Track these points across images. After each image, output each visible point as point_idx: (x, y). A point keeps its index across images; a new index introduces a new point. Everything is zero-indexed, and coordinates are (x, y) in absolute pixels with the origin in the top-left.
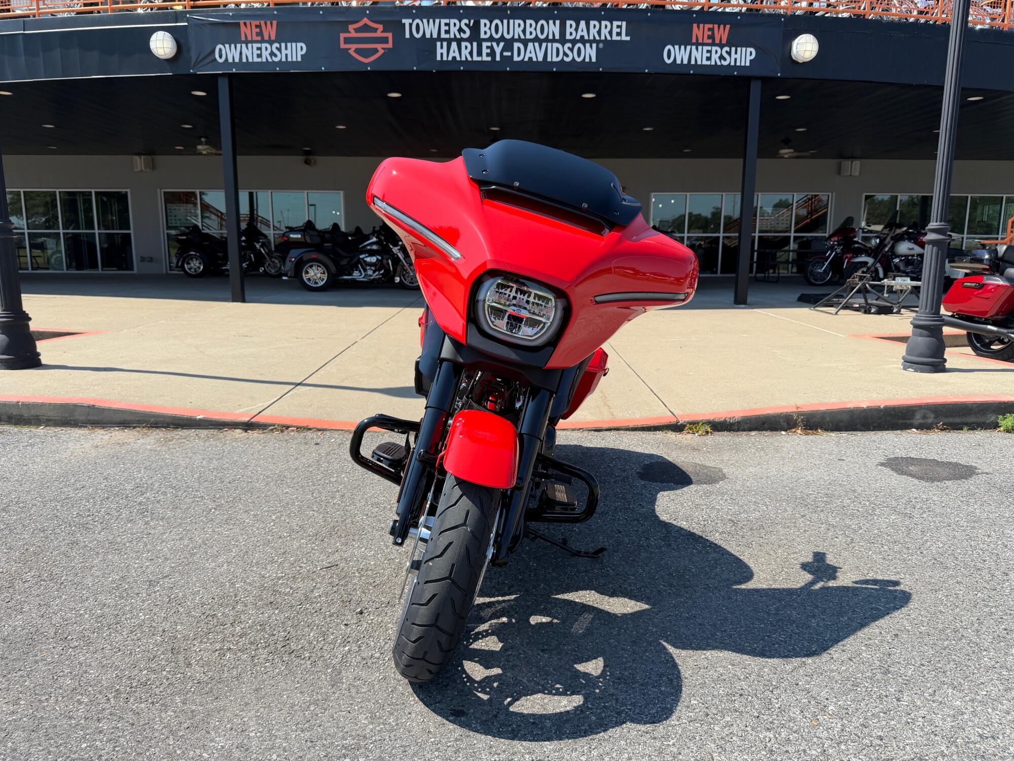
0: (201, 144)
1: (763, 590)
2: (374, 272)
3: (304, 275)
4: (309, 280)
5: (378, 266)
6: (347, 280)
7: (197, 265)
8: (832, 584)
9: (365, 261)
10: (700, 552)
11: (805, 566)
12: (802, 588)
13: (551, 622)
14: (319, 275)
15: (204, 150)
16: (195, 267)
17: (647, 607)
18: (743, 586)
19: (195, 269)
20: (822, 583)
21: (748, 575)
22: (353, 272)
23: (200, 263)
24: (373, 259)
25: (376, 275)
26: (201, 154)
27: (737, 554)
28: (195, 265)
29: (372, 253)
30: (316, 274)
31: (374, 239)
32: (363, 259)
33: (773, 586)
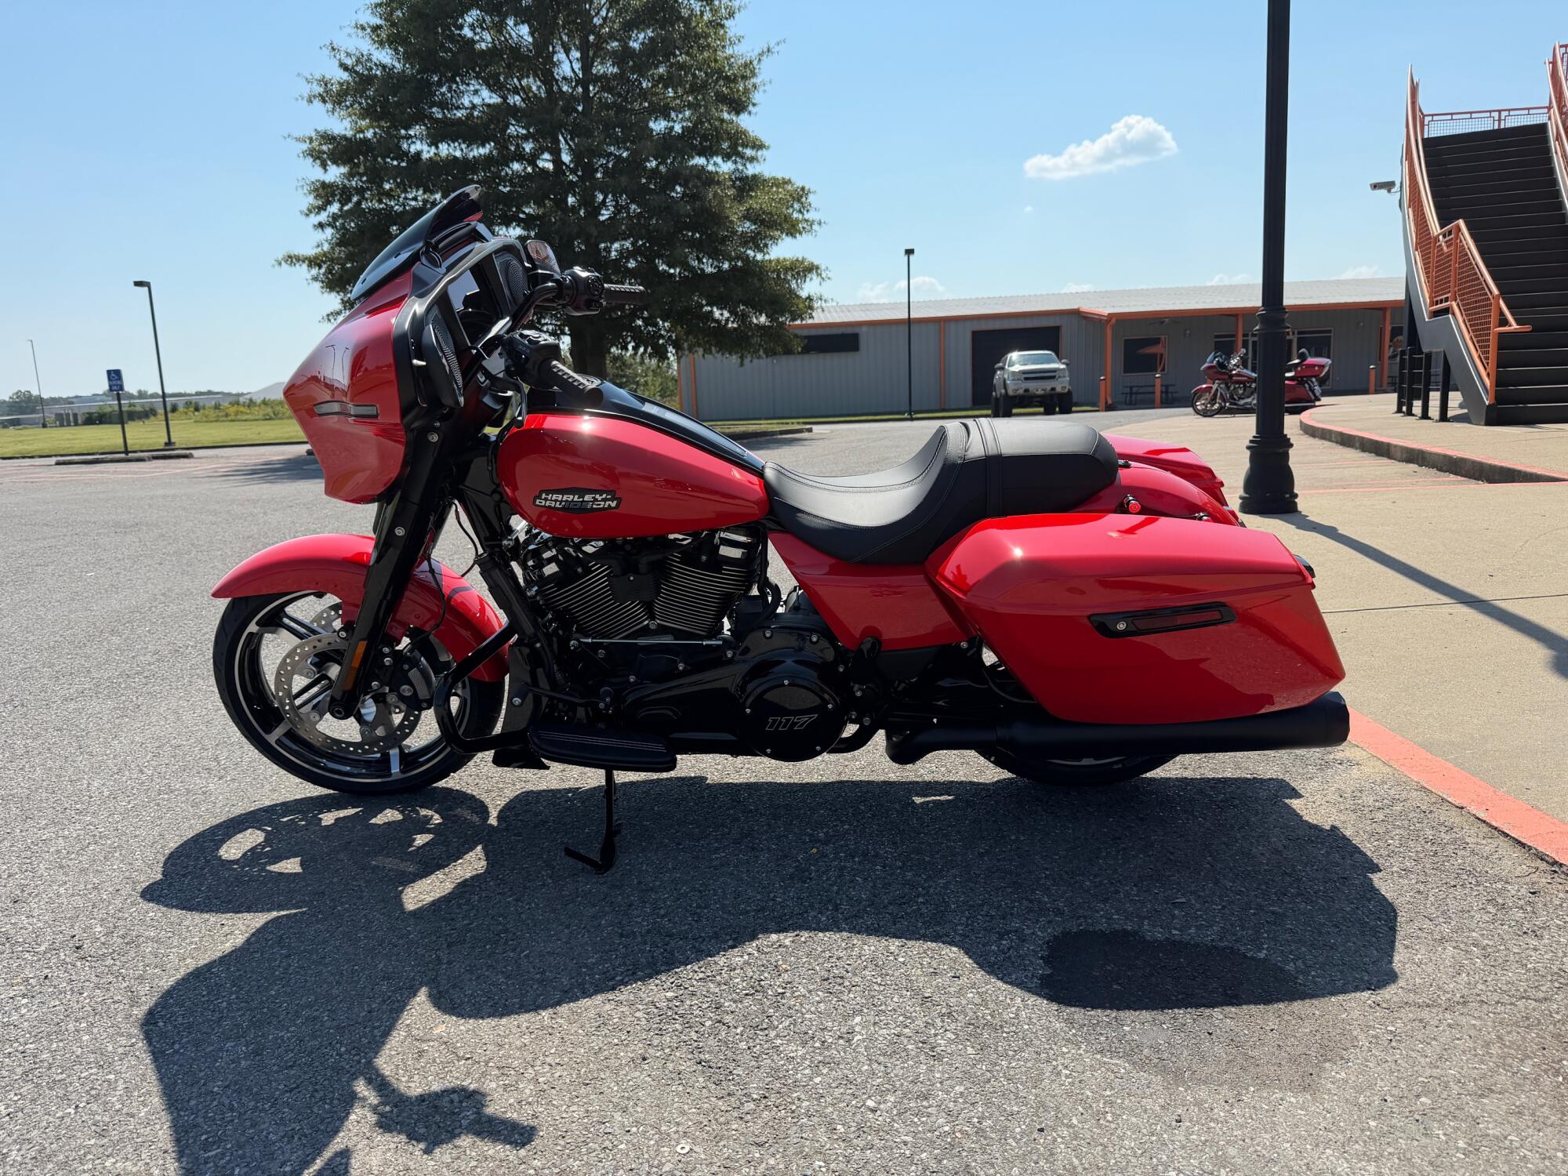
13: (412, 846)
17: (410, 907)
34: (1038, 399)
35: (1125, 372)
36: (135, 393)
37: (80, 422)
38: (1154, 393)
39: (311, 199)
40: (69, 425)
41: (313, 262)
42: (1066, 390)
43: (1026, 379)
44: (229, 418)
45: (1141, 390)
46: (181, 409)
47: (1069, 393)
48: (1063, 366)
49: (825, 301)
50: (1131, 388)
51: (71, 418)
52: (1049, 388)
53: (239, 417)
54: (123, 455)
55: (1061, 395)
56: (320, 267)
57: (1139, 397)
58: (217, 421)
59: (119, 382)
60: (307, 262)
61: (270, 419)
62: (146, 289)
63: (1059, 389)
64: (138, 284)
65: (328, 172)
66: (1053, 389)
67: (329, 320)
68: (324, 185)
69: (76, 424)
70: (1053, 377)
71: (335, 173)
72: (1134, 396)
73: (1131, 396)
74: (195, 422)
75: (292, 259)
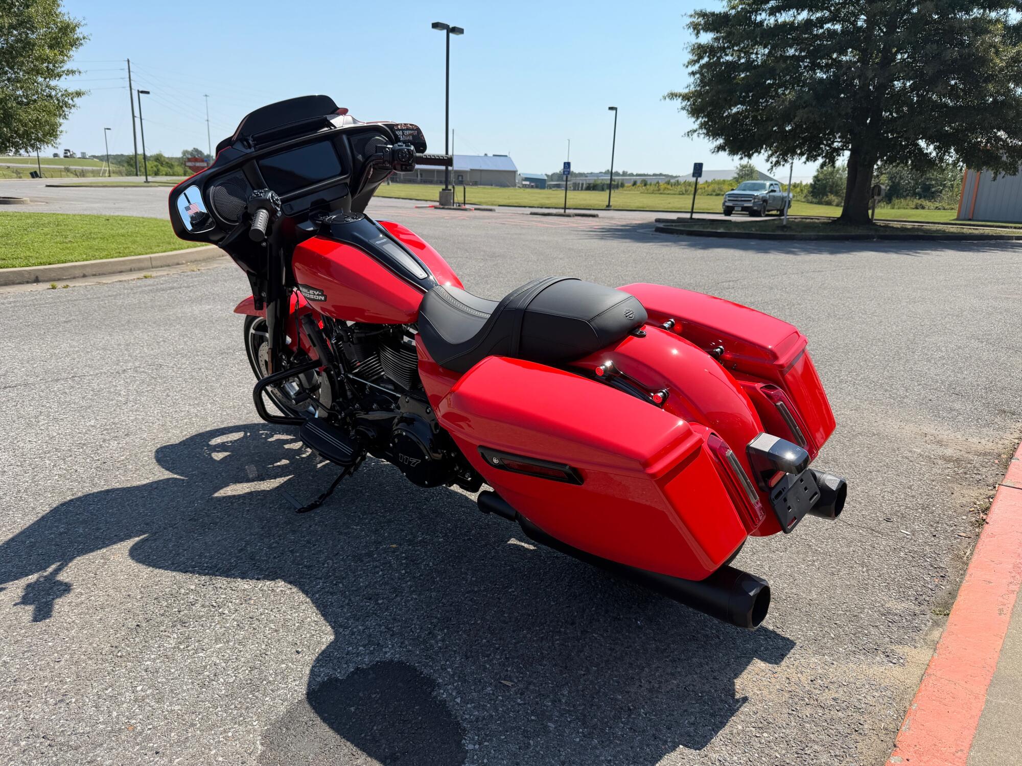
1: (115, 543)
8: (32, 578)
10: (200, 556)
11: (66, 588)
12: (71, 559)
13: (273, 464)
17: (216, 495)
18: (137, 539)
20: (45, 574)
21: (136, 554)
27: (157, 571)
33: (104, 550)
36: (621, 173)
37: (584, 188)
39: (691, 57)
40: (578, 190)
41: (685, 97)
44: (659, 192)
46: (638, 184)
51: (580, 185)
53: (665, 192)
54: (562, 211)
56: (689, 101)
58: (652, 193)
59: (568, 170)
60: (681, 97)
61: (683, 194)
62: (614, 112)
64: (611, 108)
65: (699, 38)
67: (688, 135)
68: (700, 46)
69: (582, 189)
71: (706, 38)
74: (641, 193)
75: (673, 96)
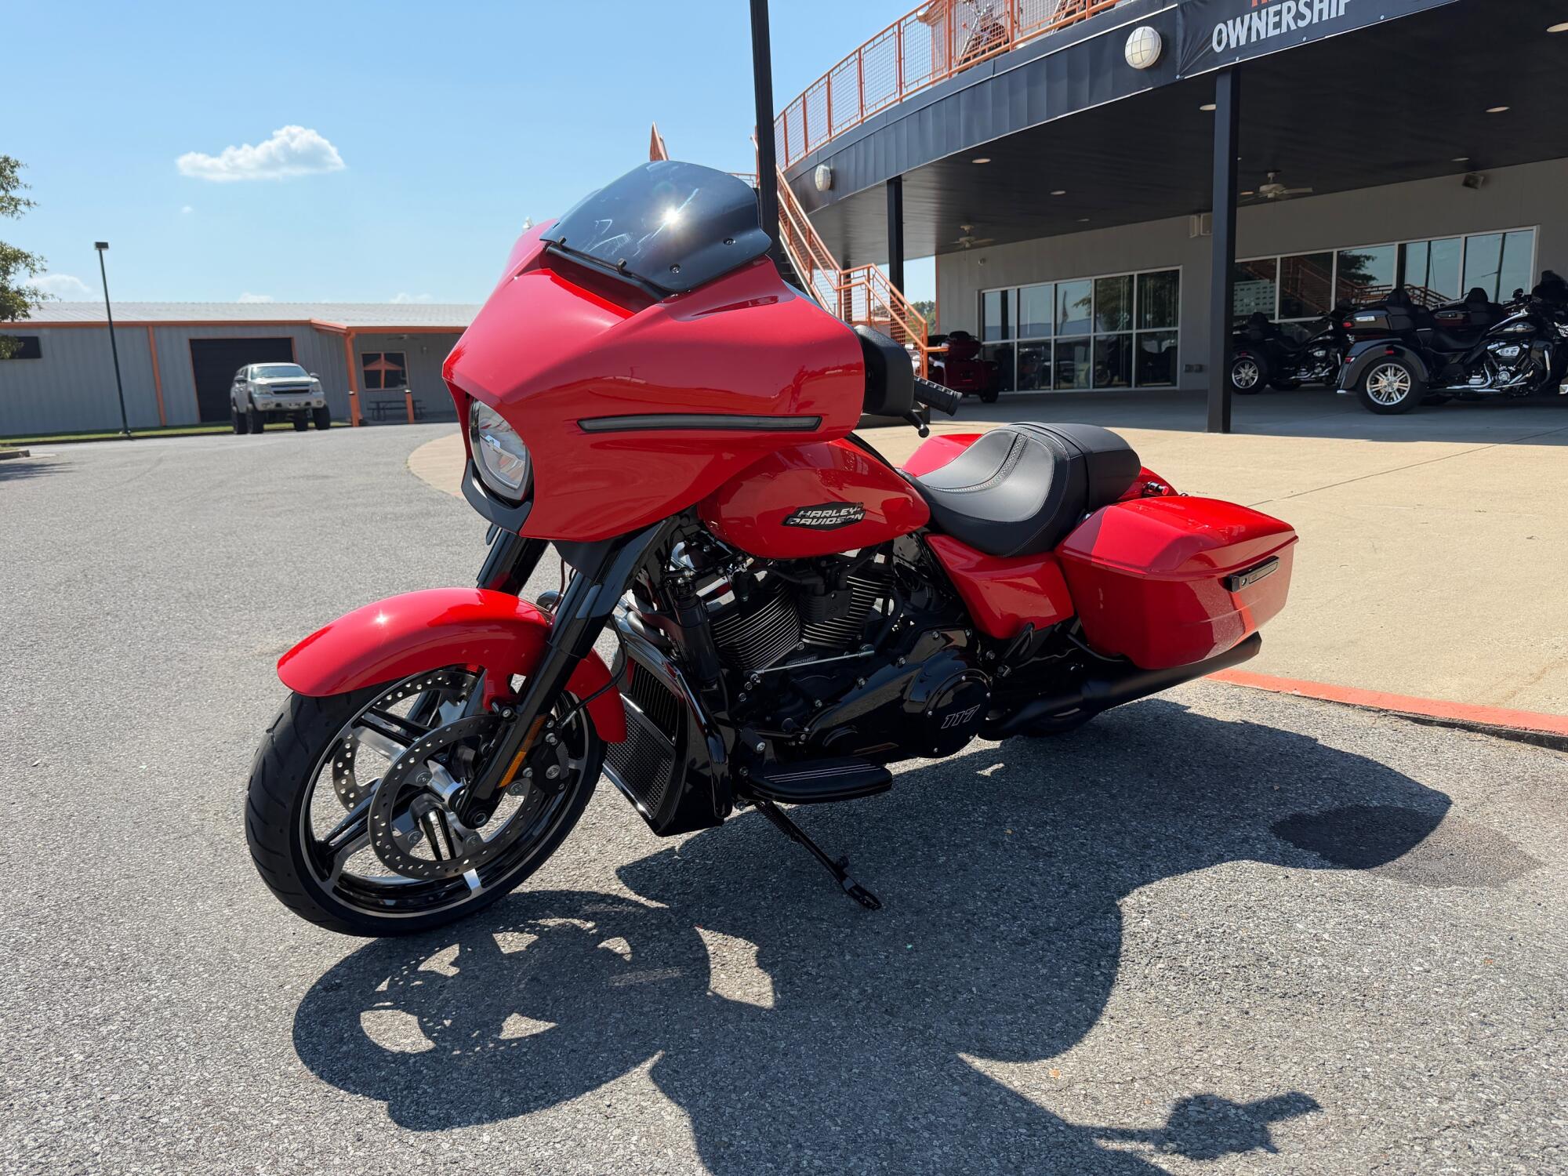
0: (1266, 182)
2: (1513, 375)
3: (1368, 384)
4: (1378, 393)
5: (1517, 365)
6: (1455, 393)
7: (1251, 374)
9: (1497, 356)
14: (1396, 385)
15: (1270, 192)
16: (1247, 378)
19: (1247, 381)
22: (1470, 378)
23: (1254, 372)
24: (1512, 351)
25: (1518, 381)
26: (1267, 200)
28: (1247, 374)
29: (1512, 340)
30: (1391, 384)
31: (1523, 313)
32: (1493, 352)
34: (292, 414)
35: (367, 387)
38: (406, 408)
42: (322, 406)
43: (276, 392)
45: (389, 406)
47: (325, 407)
48: (315, 380)
49: (43, 297)
50: (378, 403)
52: (303, 403)
55: (315, 410)
57: (387, 412)
63: (314, 404)
66: (308, 404)
70: (307, 391)
72: (382, 412)
73: (379, 412)
